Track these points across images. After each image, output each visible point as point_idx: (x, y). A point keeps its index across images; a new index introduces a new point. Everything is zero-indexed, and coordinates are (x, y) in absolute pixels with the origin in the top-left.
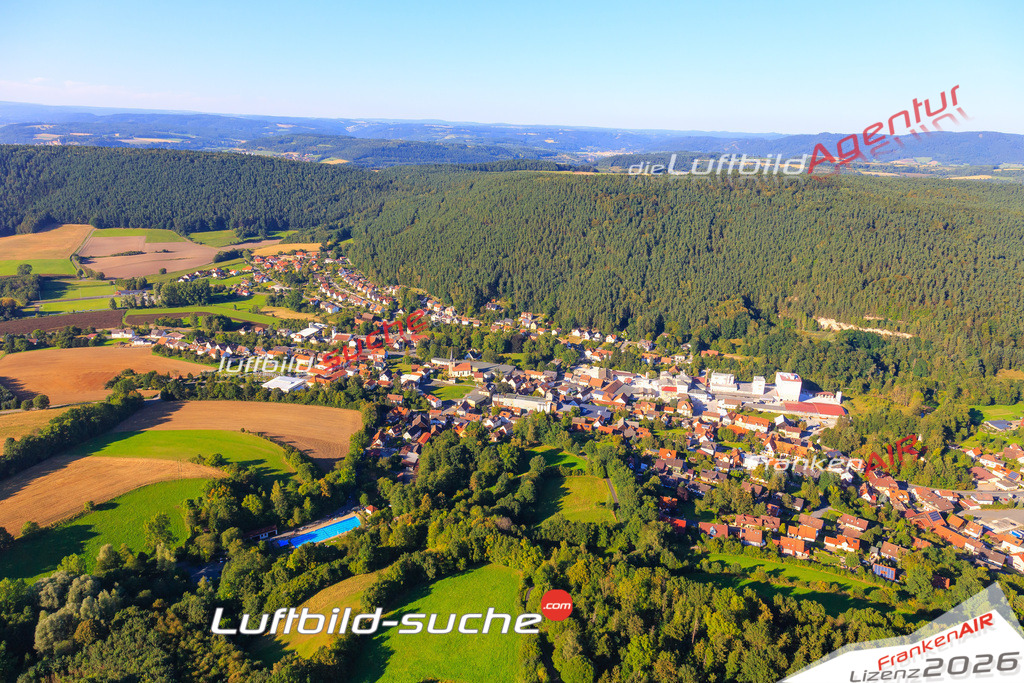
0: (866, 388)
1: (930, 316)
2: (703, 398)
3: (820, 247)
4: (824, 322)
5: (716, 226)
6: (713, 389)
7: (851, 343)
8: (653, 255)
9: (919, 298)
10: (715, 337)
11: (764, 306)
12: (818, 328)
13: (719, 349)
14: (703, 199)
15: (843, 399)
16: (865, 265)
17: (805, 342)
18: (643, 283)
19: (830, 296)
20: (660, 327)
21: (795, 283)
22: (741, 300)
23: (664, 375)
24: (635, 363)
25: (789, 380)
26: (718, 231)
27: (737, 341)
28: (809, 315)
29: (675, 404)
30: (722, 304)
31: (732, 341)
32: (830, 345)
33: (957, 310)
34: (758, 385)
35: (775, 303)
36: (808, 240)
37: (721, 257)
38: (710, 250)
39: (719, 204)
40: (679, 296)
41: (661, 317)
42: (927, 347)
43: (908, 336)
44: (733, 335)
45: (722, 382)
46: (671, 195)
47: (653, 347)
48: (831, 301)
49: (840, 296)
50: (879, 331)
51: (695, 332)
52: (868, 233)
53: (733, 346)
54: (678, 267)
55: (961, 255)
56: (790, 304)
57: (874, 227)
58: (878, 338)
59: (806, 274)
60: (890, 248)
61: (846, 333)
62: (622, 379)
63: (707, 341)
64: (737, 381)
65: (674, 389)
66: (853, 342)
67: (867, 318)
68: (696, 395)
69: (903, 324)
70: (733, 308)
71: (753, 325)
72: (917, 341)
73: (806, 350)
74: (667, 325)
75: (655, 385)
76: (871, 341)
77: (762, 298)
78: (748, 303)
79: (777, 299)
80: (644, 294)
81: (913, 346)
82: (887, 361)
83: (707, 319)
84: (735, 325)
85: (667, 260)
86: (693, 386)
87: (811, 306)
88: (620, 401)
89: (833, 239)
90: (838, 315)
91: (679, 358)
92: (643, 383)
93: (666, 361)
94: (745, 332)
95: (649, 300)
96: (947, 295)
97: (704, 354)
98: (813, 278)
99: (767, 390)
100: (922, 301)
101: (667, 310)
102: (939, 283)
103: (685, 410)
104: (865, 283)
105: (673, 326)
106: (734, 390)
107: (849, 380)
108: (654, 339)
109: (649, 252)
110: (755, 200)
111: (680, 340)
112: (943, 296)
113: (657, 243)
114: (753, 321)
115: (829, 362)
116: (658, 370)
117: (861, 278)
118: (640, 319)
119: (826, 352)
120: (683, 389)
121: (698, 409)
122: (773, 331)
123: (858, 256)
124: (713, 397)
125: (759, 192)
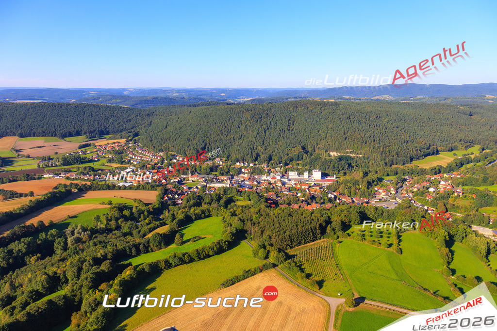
0: (345, 174)
1: (368, 148)
2: (286, 180)
3: (330, 126)
4: (332, 154)
5: (291, 121)
6: (290, 177)
7: (339, 158)
8: (267, 133)
9: (365, 142)
10: (291, 161)
11: (310, 149)
12: (330, 156)
13: (293, 165)
14: (286, 112)
15: (336, 178)
16: (346, 132)
17: (323, 159)
18: (263, 144)
19: (333, 144)
20: (270, 159)
21: (321, 140)
22: (301, 147)
23: (272, 175)
24: (261, 172)
25: (317, 171)
26: (292, 123)
27: (300, 162)
28: (326, 151)
29: (275, 182)
30: (293, 149)
31: (298, 162)
32: (332, 160)
33: (377, 145)
34: (306, 174)
35: (314, 148)
36: (325, 124)
37: (293, 132)
38: (289, 130)
39: (292, 113)
40: (277, 147)
41: (270, 156)
42: (367, 159)
43: (361, 156)
44: (298, 160)
45: (293, 175)
46: (273, 110)
47: (268, 166)
48: (334, 146)
49: (337, 143)
50: (351, 155)
51: (283, 160)
52: (347, 121)
53: (298, 164)
54: (276, 137)
55: (381, 126)
56: (319, 148)
57: (350, 118)
58: (351, 157)
59: (325, 136)
60: (355, 125)
61: (339, 156)
62: (256, 177)
63: (288, 162)
64: (299, 174)
65: (276, 178)
66: (340, 159)
67: (347, 151)
68: (283, 180)
69: (359, 152)
70: (297, 150)
71: (305, 155)
72: (364, 157)
73: (323, 162)
74: (273, 158)
75: (269, 178)
76: (347, 158)
77: (309, 146)
78: (303, 148)
79: (314, 146)
80: (264, 147)
81: (363, 159)
82: (353, 165)
83: (288, 154)
84: (298, 156)
85: (272, 135)
86: (283, 176)
87: (327, 148)
88: (255, 183)
89: (335, 123)
90: (336, 150)
91: (278, 169)
92: (264, 177)
93: (272, 170)
94: (302, 158)
95: (266, 150)
96: (374, 140)
97: (287, 167)
98: (328, 138)
99: (309, 177)
100: (366, 143)
101: (273, 152)
102: (372, 136)
103: (279, 184)
104: (346, 138)
105: (275, 158)
106: (298, 177)
107: (339, 171)
108: (268, 163)
109: (265, 132)
110: (306, 111)
111: (278, 163)
112: (373, 141)
113: (268, 129)
114: (305, 154)
115: (332, 166)
116: (270, 173)
117: (344, 136)
118: (262, 156)
119: (331, 162)
120: (278, 178)
121: (284, 184)
122: (312, 157)
123: (343, 129)
124: (290, 180)
125: (308, 108)
